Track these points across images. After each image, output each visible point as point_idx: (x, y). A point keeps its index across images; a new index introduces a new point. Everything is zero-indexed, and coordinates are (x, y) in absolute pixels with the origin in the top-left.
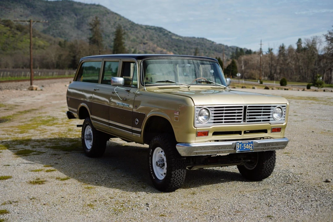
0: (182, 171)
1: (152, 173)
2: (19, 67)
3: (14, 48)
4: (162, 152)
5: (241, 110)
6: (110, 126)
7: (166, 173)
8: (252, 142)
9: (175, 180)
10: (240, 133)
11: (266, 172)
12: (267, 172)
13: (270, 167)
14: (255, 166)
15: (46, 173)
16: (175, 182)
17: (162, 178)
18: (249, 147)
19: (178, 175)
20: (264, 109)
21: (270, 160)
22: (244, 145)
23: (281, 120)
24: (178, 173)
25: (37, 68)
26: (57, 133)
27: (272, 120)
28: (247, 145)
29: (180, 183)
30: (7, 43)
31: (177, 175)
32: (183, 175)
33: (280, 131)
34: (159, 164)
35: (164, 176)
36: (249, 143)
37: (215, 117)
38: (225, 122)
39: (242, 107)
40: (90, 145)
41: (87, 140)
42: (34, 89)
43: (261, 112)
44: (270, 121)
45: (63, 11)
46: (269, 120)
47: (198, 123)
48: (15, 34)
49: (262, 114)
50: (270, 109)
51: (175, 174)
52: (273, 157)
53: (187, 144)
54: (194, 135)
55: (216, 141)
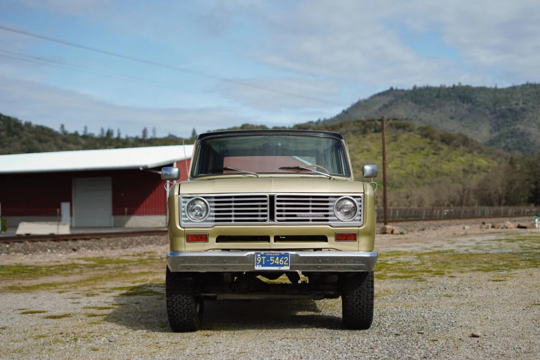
3: (437, 173)
5: (265, 201)
8: (287, 255)
10: (266, 239)
18: (281, 262)
19: (177, 304)
20: (314, 201)
22: (271, 258)
23: (355, 220)
27: (332, 220)
28: (277, 258)
30: (425, 166)
33: (356, 240)
36: (281, 255)
37: (216, 212)
38: (235, 221)
39: (265, 196)
42: (389, 231)
43: (308, 206)
44: (329, 222)
45: (524, 103)
46: (327, 220)
47: (187, 221)
48: (440, 149)
49: (310, 208)
50: (327, 202)
54: (182, 240)
55: (223, 250)
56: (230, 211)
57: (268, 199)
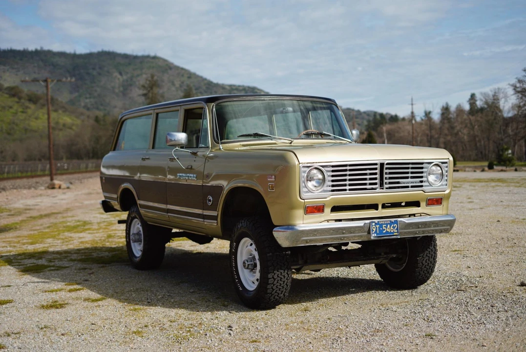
0: (285, 273)
1: (237, 280)
2: (35, 160)
4: (251, 245)
5: (376, 169)
6: (169, 214)
7: (259, 278)
8: (396, 222)
9: (274, 287)
10: (375, 207)
11: (422, 273)
12: (424, 272)
13: (428, 264)
14: (404, 265)
15: (68, 293)
16: (274, 291)
17: (252, 287)
18: (392, 230)
20: (413, 168)
21: (428, 252)
22: (384, 226)
23: (442, 185)
24: (278, 276)
25: (62, 159)
26: (89, 241)
27: (426, 186)
28: (389, 225)
29: (283, 293)
30: (14, 123)
31: (277, 280)
32: (287, 279)
33: (441, 204)
34: (248, 265)
35: (257, 283)
36: (392, 223)
37: (333, 181)
38: (350, 190)
39: (376, 164)
40: (139, 250)
41: (135, 242)
42: (57, 186)
43: (408, 173)
44: (423, 188)
45: (100, 68)
46: (422, 186)
47: (307, 192)
48: (27, 107)
49: (410, 175)
50: (422, 168)
51: (273, 277)
52: (433, 247)
53: (290, 227)
54: (300, 212)
55: (336, 221)
56: (345, 180)
57: (378, 167)
